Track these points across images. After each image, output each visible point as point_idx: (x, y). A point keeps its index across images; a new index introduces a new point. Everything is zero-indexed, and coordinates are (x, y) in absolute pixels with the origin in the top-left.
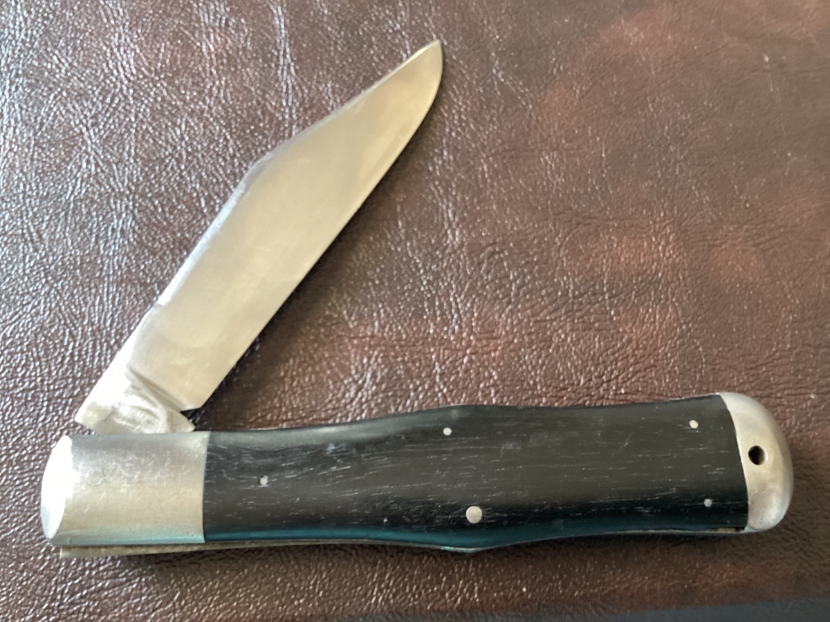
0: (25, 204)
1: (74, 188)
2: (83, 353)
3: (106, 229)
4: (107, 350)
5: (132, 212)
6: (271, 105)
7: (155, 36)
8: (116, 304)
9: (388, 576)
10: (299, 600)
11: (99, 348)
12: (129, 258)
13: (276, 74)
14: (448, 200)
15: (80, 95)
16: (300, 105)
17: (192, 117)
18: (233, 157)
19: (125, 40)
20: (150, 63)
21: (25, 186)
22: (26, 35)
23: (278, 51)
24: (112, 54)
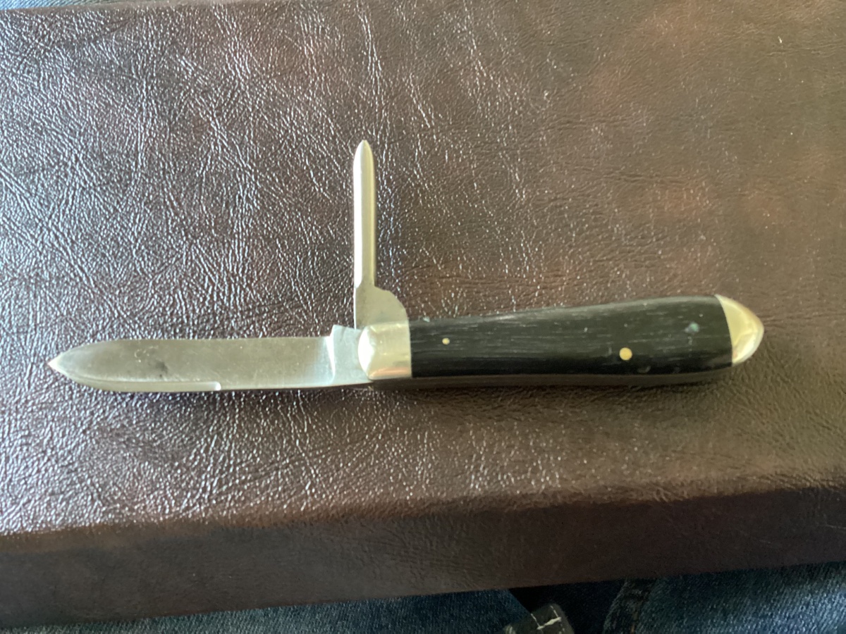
0: (165, 178)
1: (206, 164)
2: (221, 294)
3: (234, 197)
4: (240, 292)
5: (255, 183)
6: (363, 94)
7: (265, 43)
8: (246, 255)
9: (482, 466)
10: (409, 486)
11: (233, 290)
12: (254, 219)
13: (366, 69)
14: (515, 166)
15: (204, 91)
16: (387, 94)
17: (299, 107)
18: (334, 137)
19: (240, 47)
20: (262, 65)
21: (164, 164)
22: (158, 45)
23: (367, 52)
24: (229, 59)
